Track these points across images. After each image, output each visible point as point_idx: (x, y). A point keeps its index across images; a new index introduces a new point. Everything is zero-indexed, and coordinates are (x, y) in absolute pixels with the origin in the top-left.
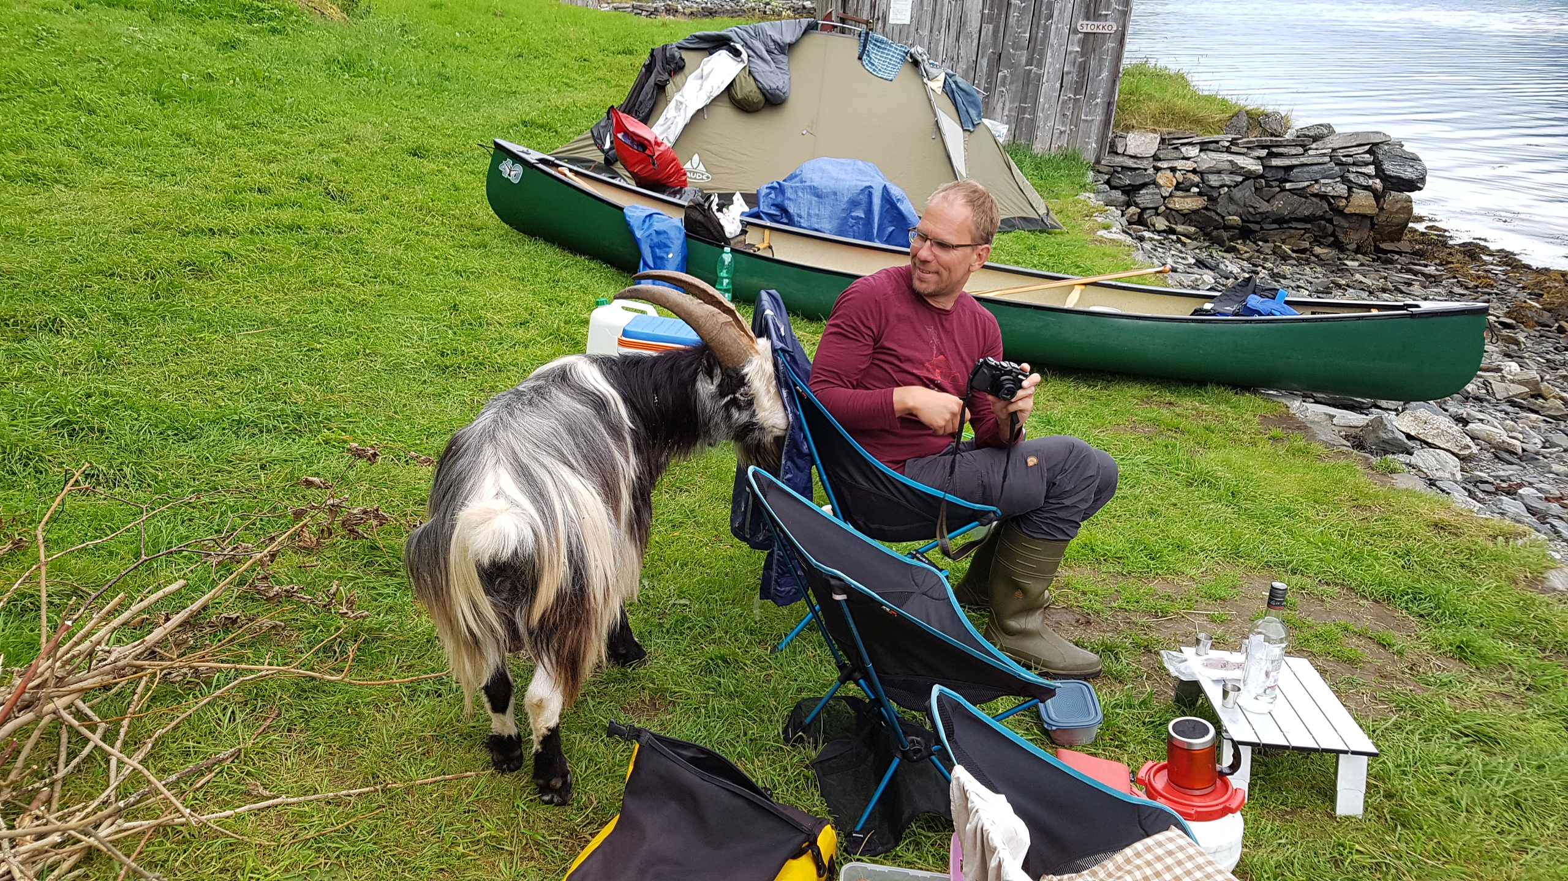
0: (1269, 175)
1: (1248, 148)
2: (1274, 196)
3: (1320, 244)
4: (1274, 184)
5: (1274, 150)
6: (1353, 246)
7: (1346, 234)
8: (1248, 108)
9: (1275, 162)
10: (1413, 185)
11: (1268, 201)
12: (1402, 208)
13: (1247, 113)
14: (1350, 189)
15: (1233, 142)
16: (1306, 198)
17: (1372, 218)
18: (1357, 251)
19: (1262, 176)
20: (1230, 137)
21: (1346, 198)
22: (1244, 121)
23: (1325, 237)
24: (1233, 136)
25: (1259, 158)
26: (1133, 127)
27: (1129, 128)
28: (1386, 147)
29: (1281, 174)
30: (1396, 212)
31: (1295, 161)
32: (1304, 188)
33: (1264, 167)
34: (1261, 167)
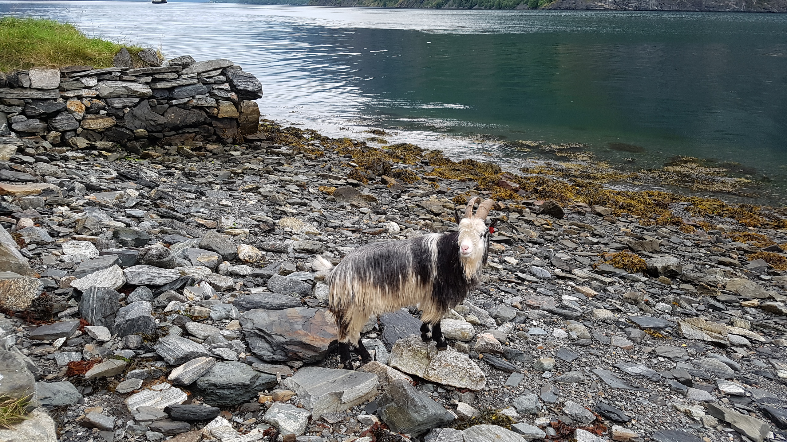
0: (157, 95)
1: (136, 76)
2: (166, 111)
3: (209, 142)
4: (163, 101)
5: (156, 76)
6: (230, 140)
7: (223, 132)
8: (128, 46)
9: (160, 85)
10: (256, 94)
11: (163, 115)
12: (253, 111)
13: (128, 50)
14: (217, 101)
15: (123, 72)
16: (189, 110)
17: (236, 119)
18: (234, 143)
19: (152, 97)
20: (119, 68)
21: (216, 107)
22: (127, 56)
23: (210, 136)
24: (122, 68)
25: (146, 83)
26: (33, 65)
27: (29, 66)
28: (232, 70)
29: (167, 94)
30: (250, 114)
31: (174, 84)
32: (186, 103)
33: (152, 90)
34: (150, 90)
